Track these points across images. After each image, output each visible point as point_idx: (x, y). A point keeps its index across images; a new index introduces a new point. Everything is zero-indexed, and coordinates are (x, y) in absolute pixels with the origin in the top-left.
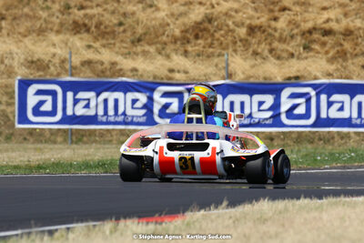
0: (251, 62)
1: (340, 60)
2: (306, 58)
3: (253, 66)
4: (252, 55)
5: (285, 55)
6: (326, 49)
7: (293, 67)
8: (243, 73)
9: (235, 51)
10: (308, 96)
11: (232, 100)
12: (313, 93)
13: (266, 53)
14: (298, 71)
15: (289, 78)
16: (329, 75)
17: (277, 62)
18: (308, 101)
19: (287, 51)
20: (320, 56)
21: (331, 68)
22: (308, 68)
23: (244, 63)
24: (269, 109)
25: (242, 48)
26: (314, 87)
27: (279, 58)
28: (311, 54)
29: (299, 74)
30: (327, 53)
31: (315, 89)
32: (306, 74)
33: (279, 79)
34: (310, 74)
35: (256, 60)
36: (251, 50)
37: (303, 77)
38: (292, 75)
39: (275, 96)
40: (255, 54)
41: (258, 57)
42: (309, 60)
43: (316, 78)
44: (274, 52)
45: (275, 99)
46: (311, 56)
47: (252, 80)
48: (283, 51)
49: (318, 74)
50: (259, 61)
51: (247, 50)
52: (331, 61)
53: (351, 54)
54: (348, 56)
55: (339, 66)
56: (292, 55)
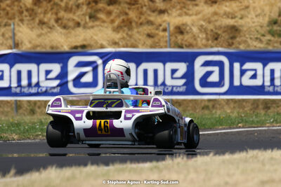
0: (37, 31)
1: (126, 28)
2: (92, 27)
3: (39, 36)
4: (38, 24)
5: (71, 24)
6: (112, 17)
7: (80, 37)
8: (30, 42)
9: (22, 21)
10: (95, 65)
11: (19, 69)
12: (100, 62)
13: (52, 22)
14: (85, 40)
15: (76, 47)
16: (115, 44)
17: (64, 31)
18: (95, 69)
19: (74, 20)
20: (106, 25)
21: (117, 36)
22: (95, 37)
23: (30, 32)
24: (56, 78)
25: (28, 18)
26: (101, 55)
27: (65, 27)
28: (97, 23)
29: (85, 43)
30: (112, 21)
31: (101, 58)
32: (92, 43)
33: (66, 48)
34: (96, 42)
35: (42, 29)
36: (37, 20)
37: (90, 46)
38: (78, 44)
39: (61, 65)
40: (42, 23)
41: (44, 26)
42: (96, 28)
43: (102, 47)
44: (60, 22)
45: (62, 68)
46: (97, 26)
47: (39, 50)
48: (69, 20)
49: (105, 43)
50: (45, 30)
51: (33, 19)
52: (117, 29)
53: (137, 23)
54: (134, 24)
55: (125, 35)
56: (78, 24)
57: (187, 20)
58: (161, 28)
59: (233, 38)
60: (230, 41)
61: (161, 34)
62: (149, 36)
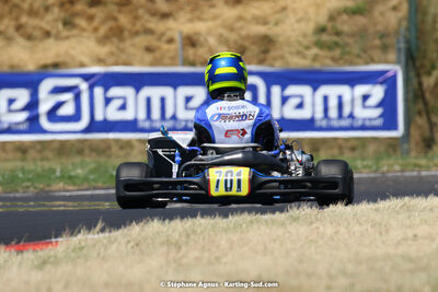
1: (115, 40)
2: (68, 38)
5: (38, 33)
6: (95, 24)
7: (51, 51)
13: (11, 31)
14: (58, 55)
15: (45, 66)
16: (100, 61)
17: (27, 43)
18: (77, 97)
19: (41, 28)
20: (85, 34)
21: (103, 51)
22: (71, 51)
27: (29, 37)
28: (75, 32)
30: (96, 30)
32: (68, 59)
33: (31, 67)
34: (73, 58)
37: (64, 64)
38: (49, 62)
42: (72, 40)
43: (82, 65)
44: (22, 30)
46: (74, 36)
48: (35, 28)
49: (85, 60)
52: (103, 40)
53: (130, 32)
54: (126, 34)
55: (114, 49)
56: (47, 34)
57: (200, 27)
58: (165, 38)
59: (266, 52)
60: (262, 56)
61: (165, 47)
62: (149, 49)
